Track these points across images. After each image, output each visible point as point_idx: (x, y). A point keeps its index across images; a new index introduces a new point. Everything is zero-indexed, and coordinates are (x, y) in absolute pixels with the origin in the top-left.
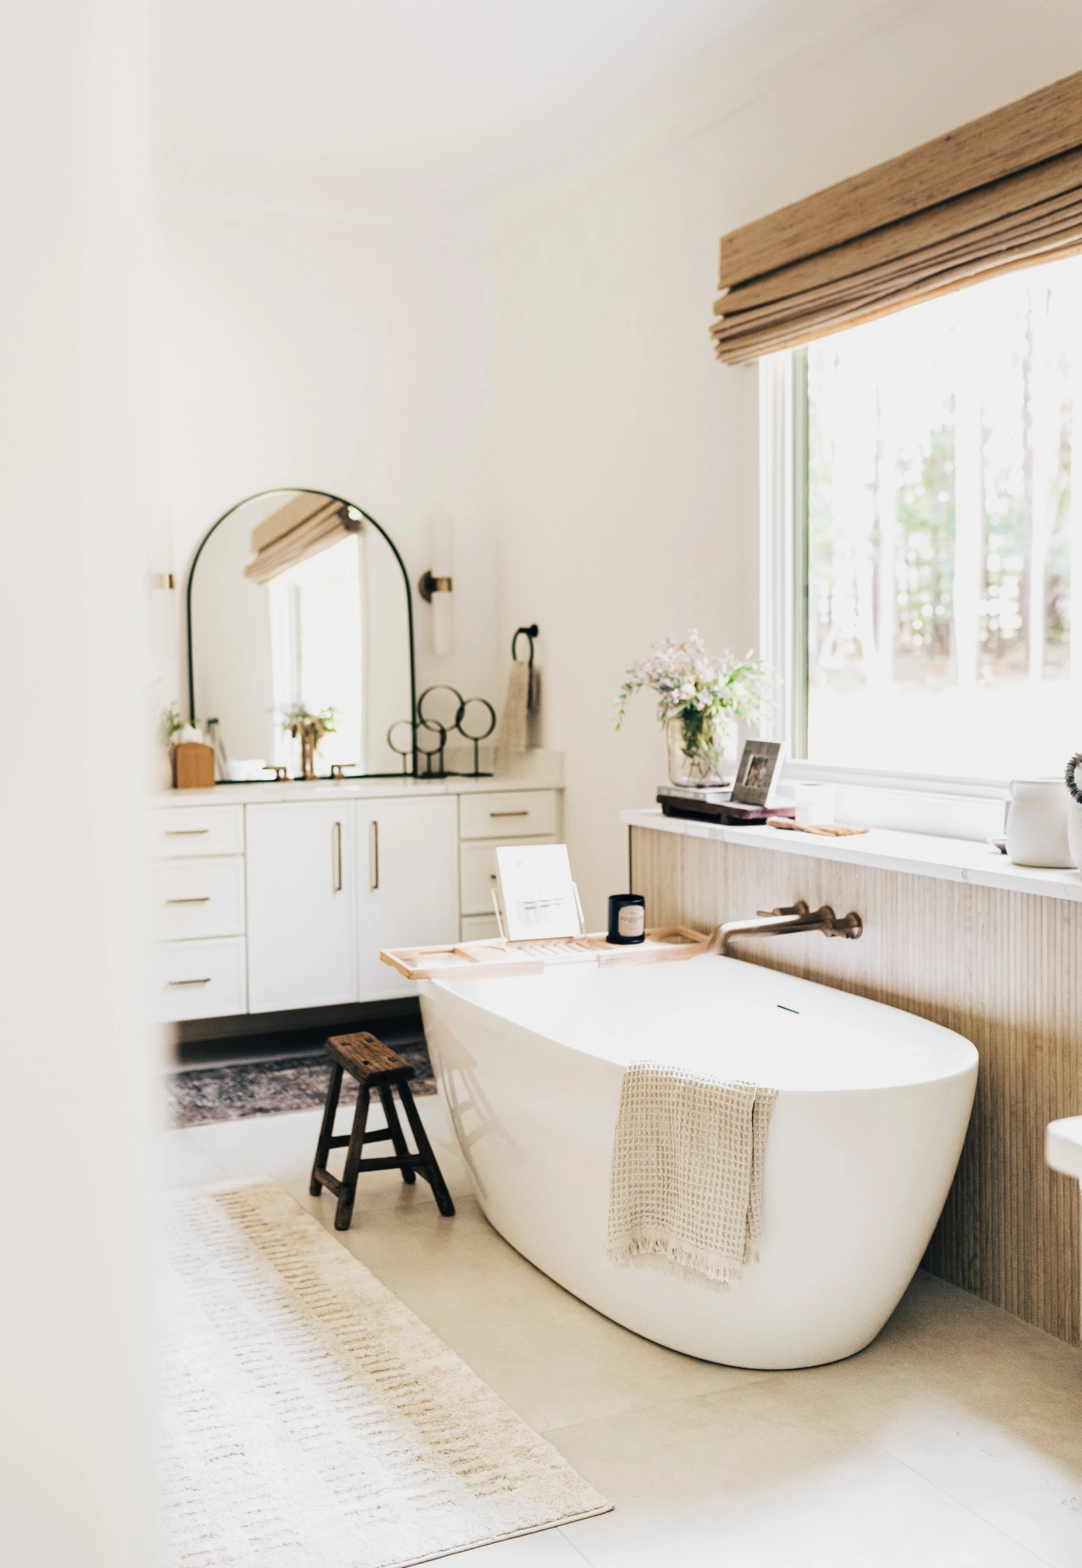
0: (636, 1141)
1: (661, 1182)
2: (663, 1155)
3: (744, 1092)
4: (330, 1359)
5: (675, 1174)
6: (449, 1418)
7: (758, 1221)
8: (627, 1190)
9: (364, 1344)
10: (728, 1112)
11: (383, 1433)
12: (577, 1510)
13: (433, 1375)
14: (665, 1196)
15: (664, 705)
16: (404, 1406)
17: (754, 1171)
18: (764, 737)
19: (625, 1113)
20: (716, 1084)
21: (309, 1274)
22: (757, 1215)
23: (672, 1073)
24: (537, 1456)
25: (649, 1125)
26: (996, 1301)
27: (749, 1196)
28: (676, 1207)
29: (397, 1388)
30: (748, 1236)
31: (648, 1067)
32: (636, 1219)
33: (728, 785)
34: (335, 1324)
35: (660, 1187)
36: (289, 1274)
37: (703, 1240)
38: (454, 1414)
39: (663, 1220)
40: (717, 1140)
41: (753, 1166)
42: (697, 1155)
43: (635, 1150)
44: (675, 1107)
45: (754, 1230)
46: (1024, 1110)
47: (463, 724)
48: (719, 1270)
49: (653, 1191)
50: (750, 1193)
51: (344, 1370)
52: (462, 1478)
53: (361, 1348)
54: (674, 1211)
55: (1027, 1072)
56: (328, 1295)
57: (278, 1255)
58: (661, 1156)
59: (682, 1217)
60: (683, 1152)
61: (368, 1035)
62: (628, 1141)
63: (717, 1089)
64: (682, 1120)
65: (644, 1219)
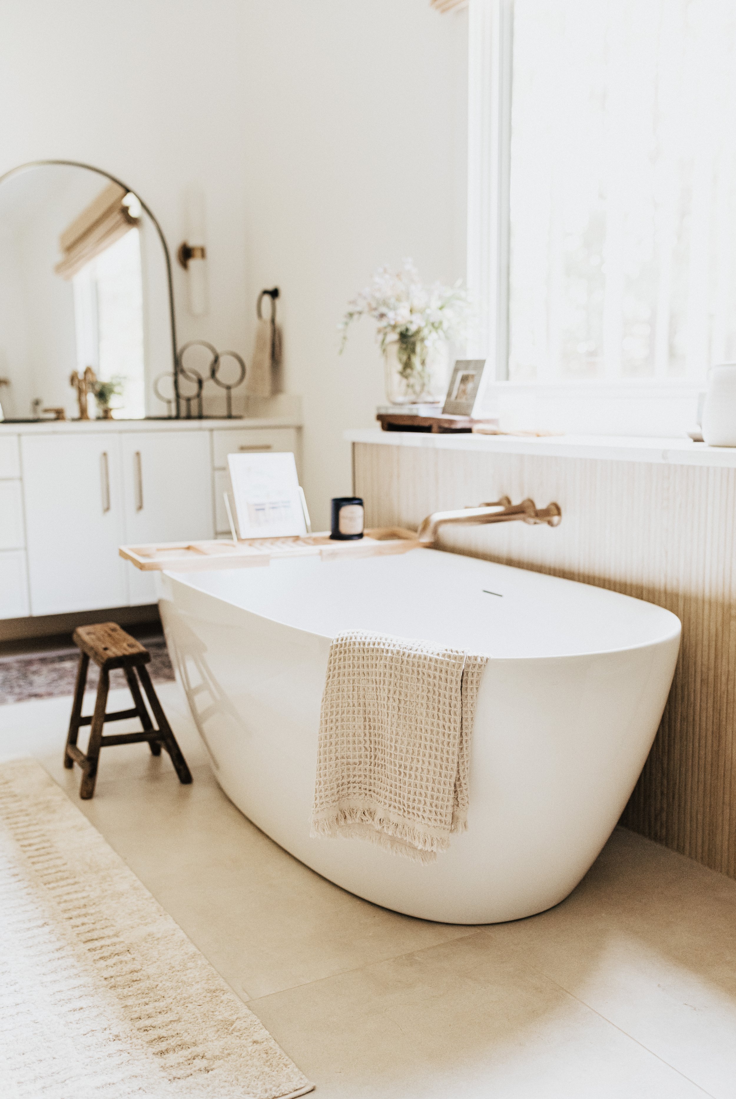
0: (343, 713)
1: (368, 753)
2: (370, 726)
3: (454, 661)
4: (47, 929)
5: (382, 745)
6: (155, 989)
7: (466, 790)
8: (333, 763)
9: (83, 911)
10: (436, 682)
11: (84, 1009)
12: (275, 1093)
13: (147, 942)
14: (372, 767)
15: (383, 332)
16: (112, 977)
17: (462, 740)
18: (470, 356)
19: (331, 686)
20: (425, 653)
21: (44, 841)
22: (465, 784)
23: (379, 644)
24: (240, 1030)
25: (356, 696)
26: (680, 850)
27: (457, 765)
28: (383, 777)
29: (107, 958)
30: (457, 803)
31: (356, 638)
32: (343, 790)
33: (438, 402)
34: (59, 891)
35: (367, 758)
36: (26, 842)
37: (410, 810)
38: (160, 985)
39: (370, 790)
40: (425, 710)
41: (461, 735)
42: (405, 726)
43: (341, 722)
44: (382, 678)
45: (462, 799)
46: (716, 676)
47: (219, 375)
48: (427, 839)
49: (360, 763)
50: (458, 762)
51: (58, 940)
52: (159, 1061)
53: (80, 916)
54: (381, 782)
55: (720, 640)
56: (59, 862)
57: (19, 825)
58: (368, 727)
59: (389, 787)
60: (390, 723)
61: (113, 625)
62: (335, 713)
63: (425, 659)
64: (389, 691)
65: (351, 790)
